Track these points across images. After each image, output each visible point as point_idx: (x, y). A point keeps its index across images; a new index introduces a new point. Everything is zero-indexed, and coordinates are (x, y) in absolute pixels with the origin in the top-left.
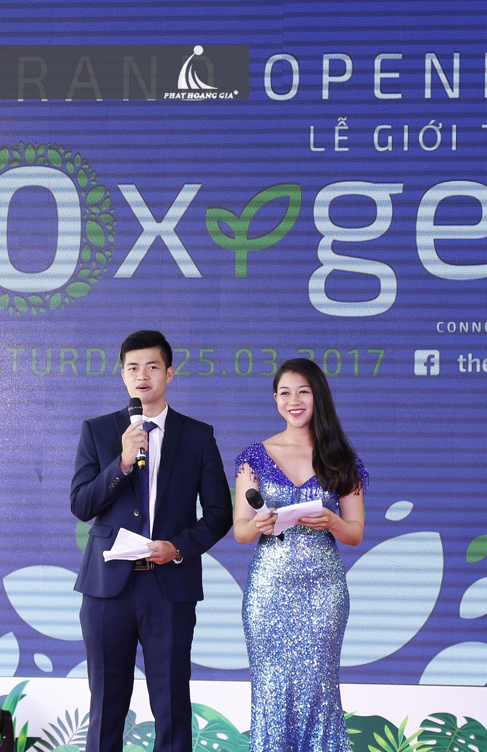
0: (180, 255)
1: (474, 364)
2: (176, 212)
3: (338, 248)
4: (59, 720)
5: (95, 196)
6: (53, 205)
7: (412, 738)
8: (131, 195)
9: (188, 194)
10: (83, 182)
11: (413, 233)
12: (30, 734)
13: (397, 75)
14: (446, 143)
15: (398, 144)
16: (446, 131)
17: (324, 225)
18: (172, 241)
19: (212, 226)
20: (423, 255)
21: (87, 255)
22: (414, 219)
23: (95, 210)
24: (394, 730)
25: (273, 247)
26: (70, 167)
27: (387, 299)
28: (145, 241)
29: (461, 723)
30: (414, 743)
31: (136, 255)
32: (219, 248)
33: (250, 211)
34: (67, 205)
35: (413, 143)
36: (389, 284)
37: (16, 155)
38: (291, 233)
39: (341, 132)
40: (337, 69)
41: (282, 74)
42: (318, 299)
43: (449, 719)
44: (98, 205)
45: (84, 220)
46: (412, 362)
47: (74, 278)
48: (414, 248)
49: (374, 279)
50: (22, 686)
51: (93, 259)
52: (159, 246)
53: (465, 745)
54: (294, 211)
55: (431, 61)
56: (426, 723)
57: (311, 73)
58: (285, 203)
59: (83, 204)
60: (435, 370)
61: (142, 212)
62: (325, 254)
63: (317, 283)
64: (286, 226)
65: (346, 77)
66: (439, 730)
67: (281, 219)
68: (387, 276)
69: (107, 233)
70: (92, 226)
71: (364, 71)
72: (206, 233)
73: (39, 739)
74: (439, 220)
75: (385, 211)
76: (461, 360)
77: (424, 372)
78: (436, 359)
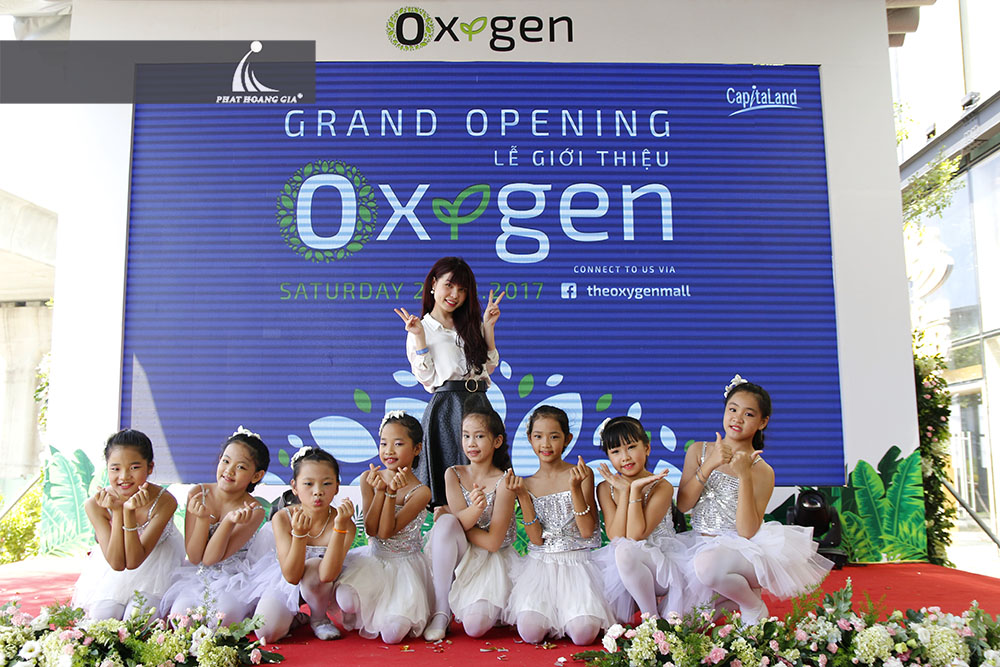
1: (597, 292)
3: (514, 222)
5: (365, 192)
6: (339, 198)
9: (422, 189)
10: (357, 183)
11: (558, 216)
13: (545, 122)
15: (547, 162)
16: (576, 156)
17: (504, 209)
19: (437, 212)
20: (565, 230)
23: (365, 200)
26: (349, 174)
27: (542, 254)
28: (395, 219)
32: (442, 224)
34: (348, 199)
35: (556, 161)
36: (545, 246)
37: (318, 168)
39: (513, 155)
40: (511, 118)
41: (477, 123)
44: (367, 196)
45: (358, 207)
47: (350, 242)
48: (559, 225)
49: (537, 242)
51: (363, 230)
52: (404, 221)
54: (484, 203)
55: (565, 113)
57: (495, 124)
59: (358, 198)
60: (574, 296)
62: (505, 226)
63: (500, 246)
65: (515, 123)
71: (526, 122)
72: (434, 216)
74: (573, 206)
75: (541, 204)
76: (589, 289)
77: (568, 297)
78: (574, 289)
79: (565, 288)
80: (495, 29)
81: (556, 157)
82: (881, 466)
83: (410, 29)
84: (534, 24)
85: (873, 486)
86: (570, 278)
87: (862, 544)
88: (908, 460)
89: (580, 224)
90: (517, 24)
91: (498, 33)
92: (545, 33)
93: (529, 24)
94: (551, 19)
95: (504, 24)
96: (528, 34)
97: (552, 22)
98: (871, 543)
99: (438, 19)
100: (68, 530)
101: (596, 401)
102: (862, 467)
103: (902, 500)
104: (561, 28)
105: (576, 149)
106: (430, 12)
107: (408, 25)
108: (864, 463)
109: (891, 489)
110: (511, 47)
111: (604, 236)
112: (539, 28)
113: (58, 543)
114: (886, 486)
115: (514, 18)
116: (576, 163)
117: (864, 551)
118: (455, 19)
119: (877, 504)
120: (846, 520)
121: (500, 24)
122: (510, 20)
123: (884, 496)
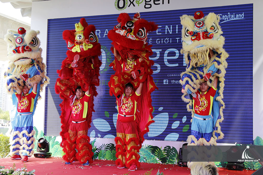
1: (174, 82)
4: (101, 145)
5: (108, 54)
7: (163, 150)
10: (106, 51)
11: (163, 59)
12: (96, 148)
13: (161, 30)
15: (161, 42)
16: (169, 40)
22: (163, 56)
23: (108, 56)
24: (159, 149)
26: (104, 48)
27: (158, 71)
29: (171, 148)
30: (163, 151)
34: (103, 56)
36: (159, 68)
39: (151, 41)
43: (169, 147)
45: (106, 58)
46: (163, 82)
47: (104, 68)
48: (164, 62)
49: (157, 67)
50: (95, 139)
51: (108, 65)
53: (172, 152)
55: (167, 27)
56: (165, 148)
59: (106, 56)
60: (167, 83)
66: (167, 149)
68: (159, 66)
69: (110, 60)
73: (98, 149)
74: (168, 56)
75: (158, 55)
76: (172, 81)
77: (165, 84)
78: (167, 81)
79: (165, 81)
81: (163, 40)
86: (166, 78)
89: (170, 61)
101: (173, 115)
102: (258, 138)
105: (170, 38)
111: (177, 65)
116: (169, 42)
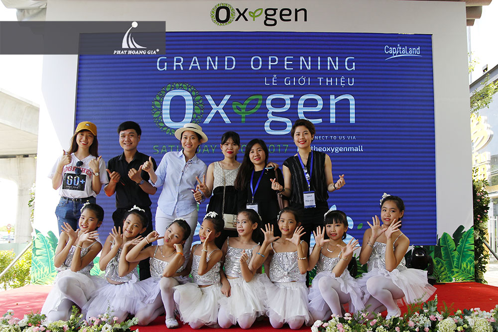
0: (224, 115)
1: (316, 149)
2: (224, 102)
3: (274, 114)
5: (198, 98)
6: (184, 100)
8: (209, 97)
9: (227, 97)
10: (194, 93)
11: (297, 109)
13: (292, 63)
14: (307, 82)
15: (292, 82)
16: (307, 79)
17: (269, 106)
18: (221, 111)
19: (234, 106)
20: (300, 115)
21: (195, 116)
22: (297, 104)
23: (198, 103)
25: (254, 113)
26: (190, 89)
28: (214, 111)
31: (211, 115)
32: (235, 113)
33: (247, 102)
35: (297, 82)
36: (289, 125)
37: (173, 86)
38: (259, 109)
39: (275, 79)
40: (273, 61)
41: (256, 62)
42: (267, 128)
44: (199, 101)
45: (194, 105)
48: (297, 113)
49: (285, 123)
51: (197, 118)
52: (217, 113)
54: (260, 102)
55: (302, 58)
57: (265, 62)
58: (257, 100)
59: (194, 100)
61: (212, 102)
62: (269, 115)
63: (267, 124)
64: (258, 106)
65: (276, 63)
67: (257, 104)
68: (288, 122)
69: (201, 109)
70: (196, 107)
71: (281, 61)
72: (232, 109)
74: (305, 105)
80: (267, 15)
82: (454, 236)
83: (223, 15)
84: (287, 12)
85: (450, 245)
87: (443, 273)
88: (467, 232)
90: (278, 12)
91: (268, 17)
92: (292, 17)
93: (284, 12)
94: (296, 9)
95: (272, 12)
96: (284, 17)
97: (296, 11)
98: (448, 273)
99: (237, 10)
100: (45, 271)
102: (445, 235)
103: (464, 251)
104: (301, 14)
106: (233, 5)
107: (222, 13)
108: (446, 234)
109: (459, 246)
110: (275, 24)
111: (320, 121)
112: (290, 15)
113: (40, 278)
114: (456, 245)
115: (277, 9)
117: (444, 277)
118: (246, 9)
119: (451, 254)
120: (436, 262)
121: (269, 12)
122: (275, 10)
123: (455, 250)
